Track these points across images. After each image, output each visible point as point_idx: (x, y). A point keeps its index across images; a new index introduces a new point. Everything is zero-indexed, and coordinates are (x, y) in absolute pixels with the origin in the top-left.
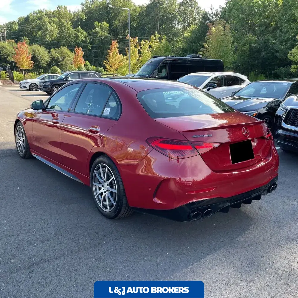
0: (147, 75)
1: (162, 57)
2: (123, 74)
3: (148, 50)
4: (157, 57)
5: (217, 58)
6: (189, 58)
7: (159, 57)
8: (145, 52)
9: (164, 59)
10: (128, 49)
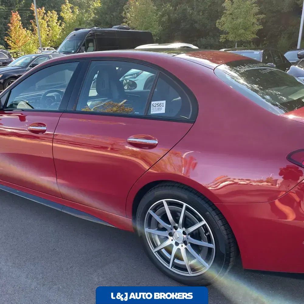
0: (73, 51)
1: (87, 29)
2: (28, 51)
3: (57, 23)
4: (80, 29)
5: (142, 30)
6: (116, 29)
7: (82, 29)
8: (54, 25)
9: (90, 31)
10: (34, 22)
